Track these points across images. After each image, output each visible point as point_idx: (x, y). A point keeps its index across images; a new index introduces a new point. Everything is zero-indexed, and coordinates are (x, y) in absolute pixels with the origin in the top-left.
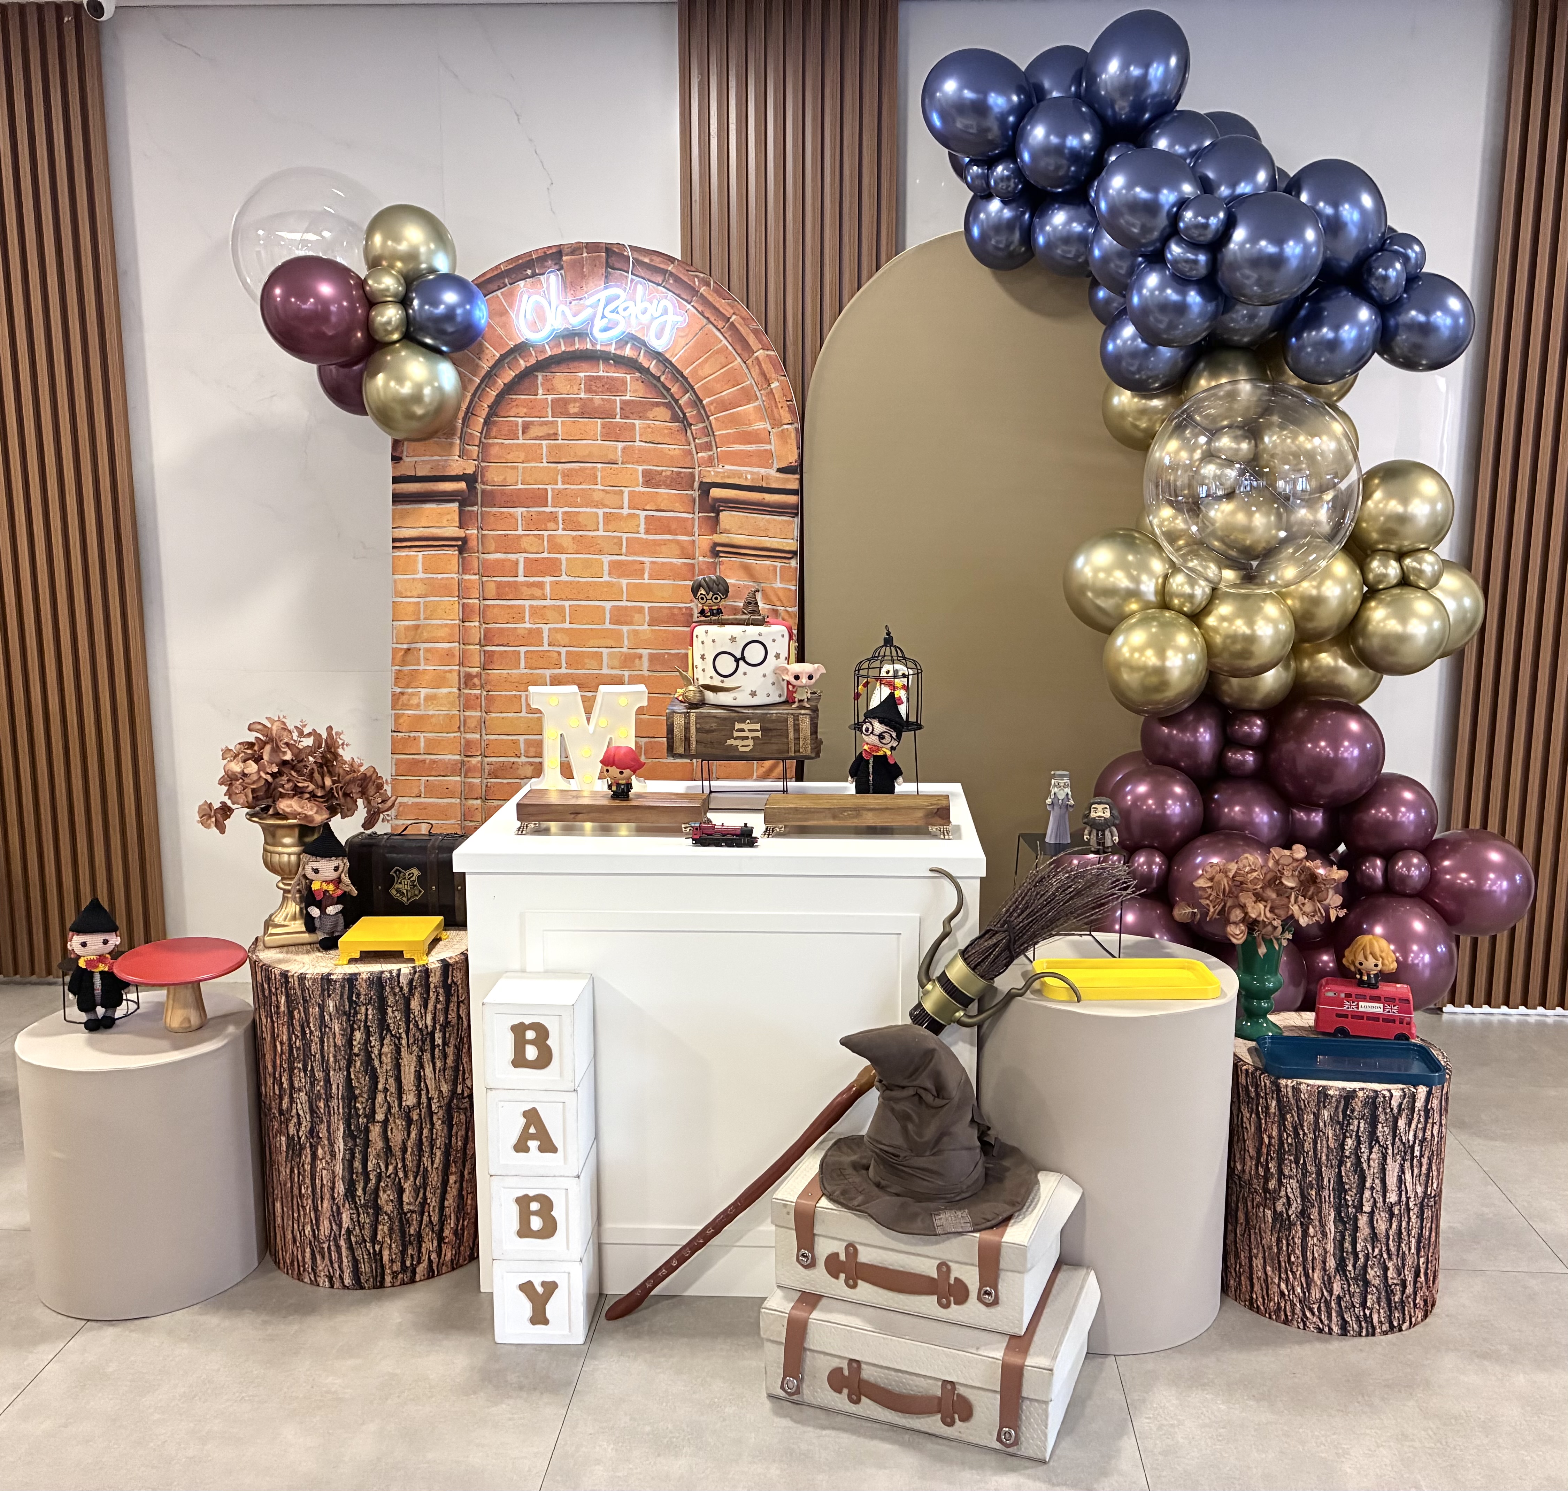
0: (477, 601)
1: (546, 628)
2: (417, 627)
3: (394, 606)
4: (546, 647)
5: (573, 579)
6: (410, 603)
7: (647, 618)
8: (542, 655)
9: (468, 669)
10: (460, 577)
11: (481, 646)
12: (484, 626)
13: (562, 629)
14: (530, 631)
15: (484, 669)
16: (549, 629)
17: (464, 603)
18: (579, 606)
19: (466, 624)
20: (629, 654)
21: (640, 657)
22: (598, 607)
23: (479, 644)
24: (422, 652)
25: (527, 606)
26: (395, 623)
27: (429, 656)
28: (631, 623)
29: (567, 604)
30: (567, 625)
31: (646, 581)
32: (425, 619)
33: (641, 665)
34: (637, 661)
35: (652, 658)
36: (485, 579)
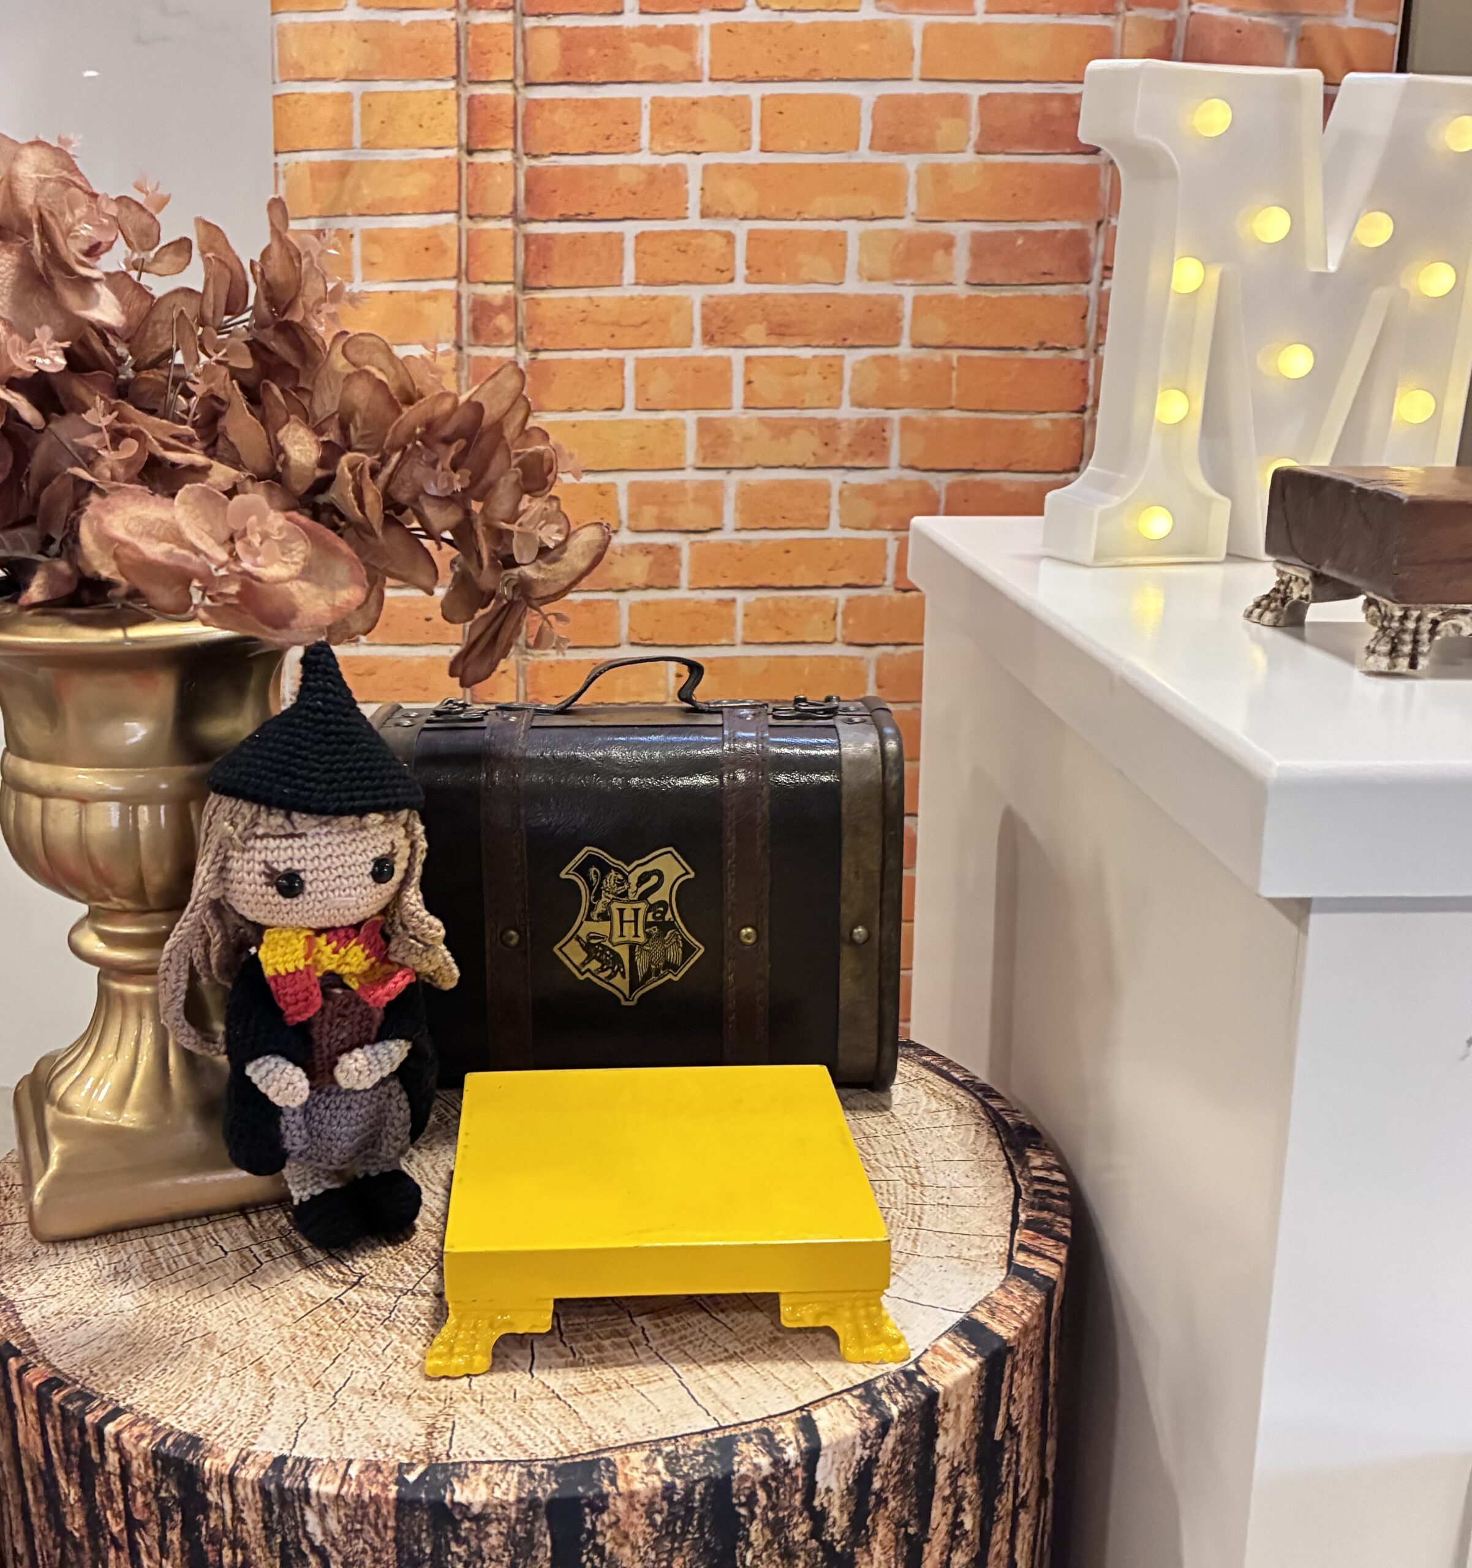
0: (506, 90)
1: (694, 165)
2: (343, 170)
3: (277, 110)
4: (694, 222)
5: (775, 17)
6: (322, 97)
7: (974, 133)
8: (683, 244)
9: (481, 289)
10: (461, 20)
11: (518, 221)
12: (527, 162)
13: (741, 166)
14: (652, 174)
15: (525, 288)
16: (706, 168)
17: (471, 98)
18: (788, 97)
19: (479, 158)
20: (920, 236)
21: (948, 244)
22: (840, 100)
23: (514, 215)
24: (356, 245)
25: (646, 101)
26: (282, 159)
27: (377, 254)
28: (928, 147)
29: (755, 92)
30: (753, 157)
31: (980, 18)
32: (367, 145)
33: (951, 268)
34: (940, 255)
35: (981, 247)
36: (530, 22)
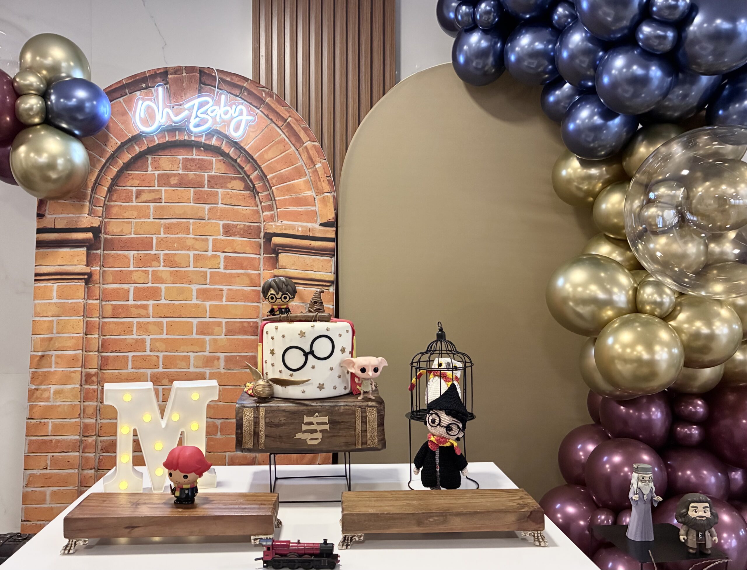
0: (97, 319)
1: (148, 338)
2: (50, 339)
3: (33, 324)
4: (148, 353)
5: (170, 302)
6: (46, 321)
7: (224, 330)
8: (145, 358)
9: (88, 370)
10: (85, 302)
11: (99, 352)
12: (102, 337)
13: (160, 339)
14: (137, 341)
15: (101, 370)
16: (151, 339)
17: (87, 321)
18: (173, 322)
19: (89, 336)
20: (210, 357)
21: (218, 359)
22: (188, 322)
23: (98, 351)
24: (53, 358)
25: (135, 322)
26: (33, 336)
27: (59, 361)
28: (212, 334)
29: (165, 320)
30: (164, 336)
31: (224, 303)
32: (58, 333)
33: (219, 365)
34: (216, 361)
35: (228, 360)
36: (104, 303)
